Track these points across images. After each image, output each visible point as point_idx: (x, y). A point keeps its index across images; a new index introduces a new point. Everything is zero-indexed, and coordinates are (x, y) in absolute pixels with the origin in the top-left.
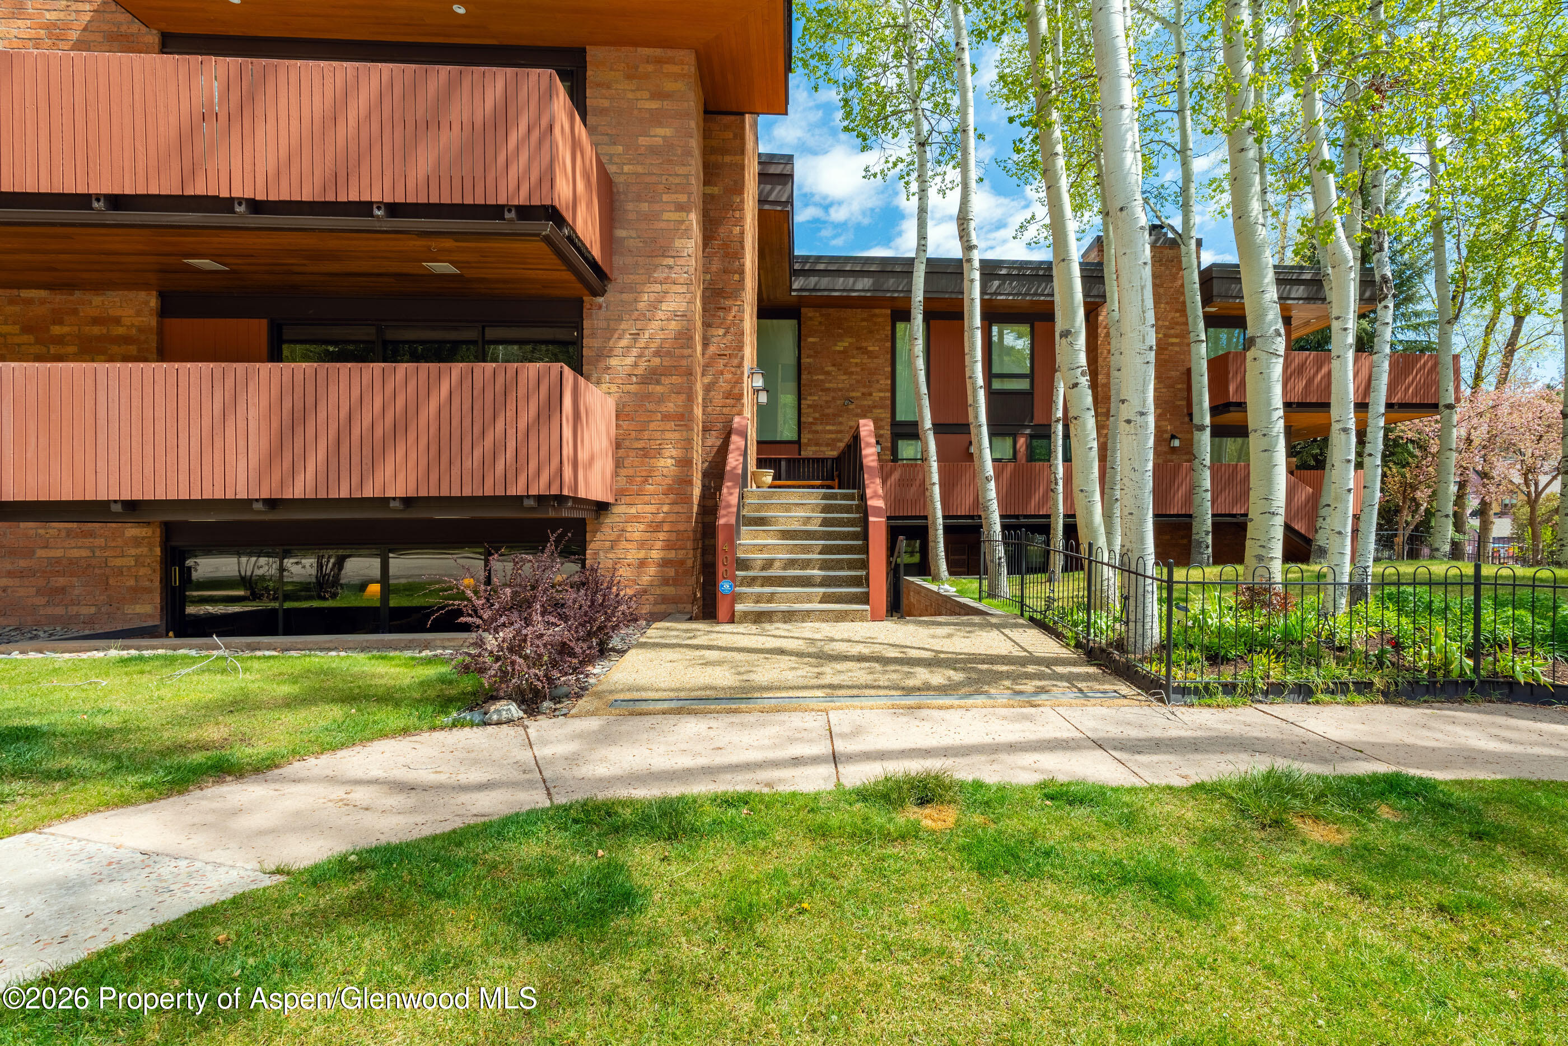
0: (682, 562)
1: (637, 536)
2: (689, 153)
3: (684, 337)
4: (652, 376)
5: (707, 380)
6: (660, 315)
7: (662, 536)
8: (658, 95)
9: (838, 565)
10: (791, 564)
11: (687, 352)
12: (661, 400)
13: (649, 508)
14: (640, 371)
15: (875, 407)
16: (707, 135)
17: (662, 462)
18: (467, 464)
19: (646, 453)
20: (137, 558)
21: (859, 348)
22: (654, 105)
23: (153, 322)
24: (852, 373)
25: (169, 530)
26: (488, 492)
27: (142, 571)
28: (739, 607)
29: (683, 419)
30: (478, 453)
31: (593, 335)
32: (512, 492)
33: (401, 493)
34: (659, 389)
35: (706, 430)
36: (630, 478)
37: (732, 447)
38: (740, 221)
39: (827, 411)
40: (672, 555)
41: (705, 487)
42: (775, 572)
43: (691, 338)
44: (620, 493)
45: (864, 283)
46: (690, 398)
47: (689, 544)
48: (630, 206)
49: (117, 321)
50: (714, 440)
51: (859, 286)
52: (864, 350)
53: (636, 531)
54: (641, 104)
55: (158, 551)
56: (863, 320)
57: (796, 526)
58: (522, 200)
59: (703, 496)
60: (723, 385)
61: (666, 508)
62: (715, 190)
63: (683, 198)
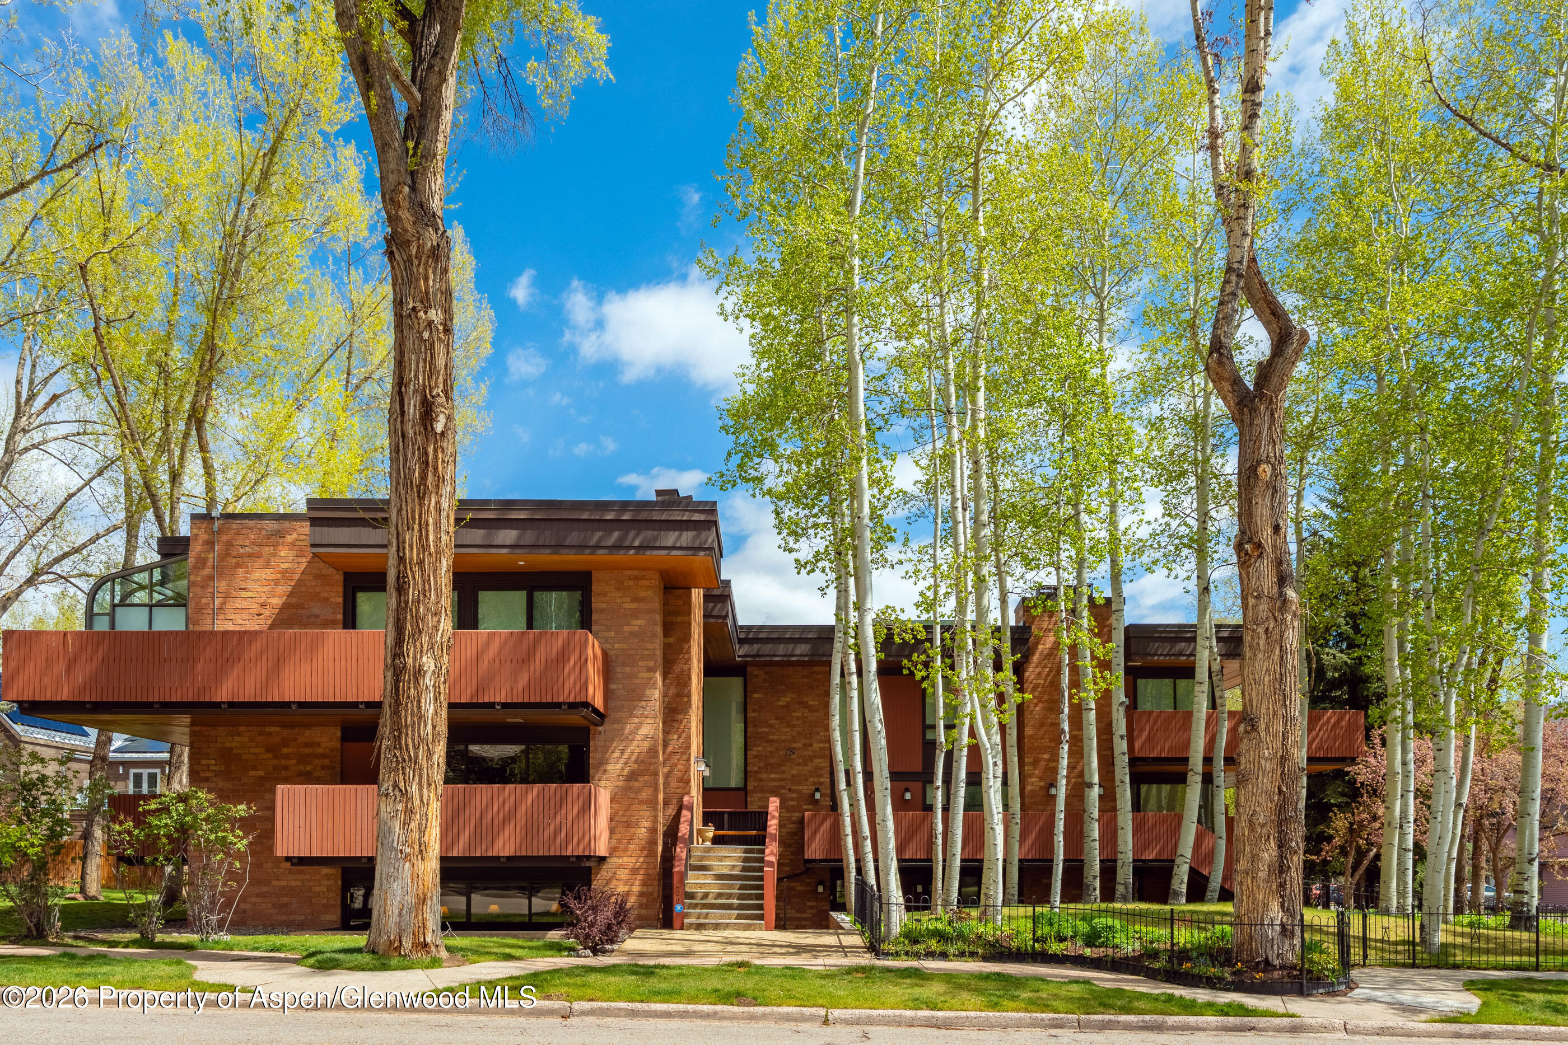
0: (651, 894)
1: (623, 877)
2: (654, 635)
3: (652, 751)
4: (632, 776)
5: (666, 770)
6: (638, 738)
7: (639, 877)
8: (635, 600)
9: (749, 897)
10: (719, 896)
11: (654, 760)
12: (639, 791)
13: (633, 860)
14: (625, 773)
15: (815, 757)
16: (666, 603)
17: (639, 831)
18: (541, 838)
19: (628, 824)
20: (328, 887)
21: (800, 703)
22: (634, 606)
23: (339, 746)
24: (794, 726)
25: (344, 870)
26: (552, 854)
27: (331, 895)
28: (686, 921)
29: (652, 803)
30: (546, 833)
31: (596, 750)
32: (564, 854)
33: (507, 854)
34: (637, 784)
35: (666, 803)
36: (619, 841)
37: (682, 819)
38: (688, 661)
39: (772, 761)
40: (645, 889)
41: (665, 844)
42: (710, 900)
43: (657, 752)
44: (613, 850)
45: (802, 649)
46: (656, 790)
47: (656, 883)
48: (619, 669)
49: (319, 745)
50: (671, 811)
51: (798, 652)
52: (804, 705)
53: (623, 874)
54: (626, 606)
55: (340, 883)
56: (804, 677)
57: (725, 871)
58: (571, 700)
59: (663, 850)
60: (677, 773)
61: (641, 860)
62: (671, 640)
63: (651, 664)
